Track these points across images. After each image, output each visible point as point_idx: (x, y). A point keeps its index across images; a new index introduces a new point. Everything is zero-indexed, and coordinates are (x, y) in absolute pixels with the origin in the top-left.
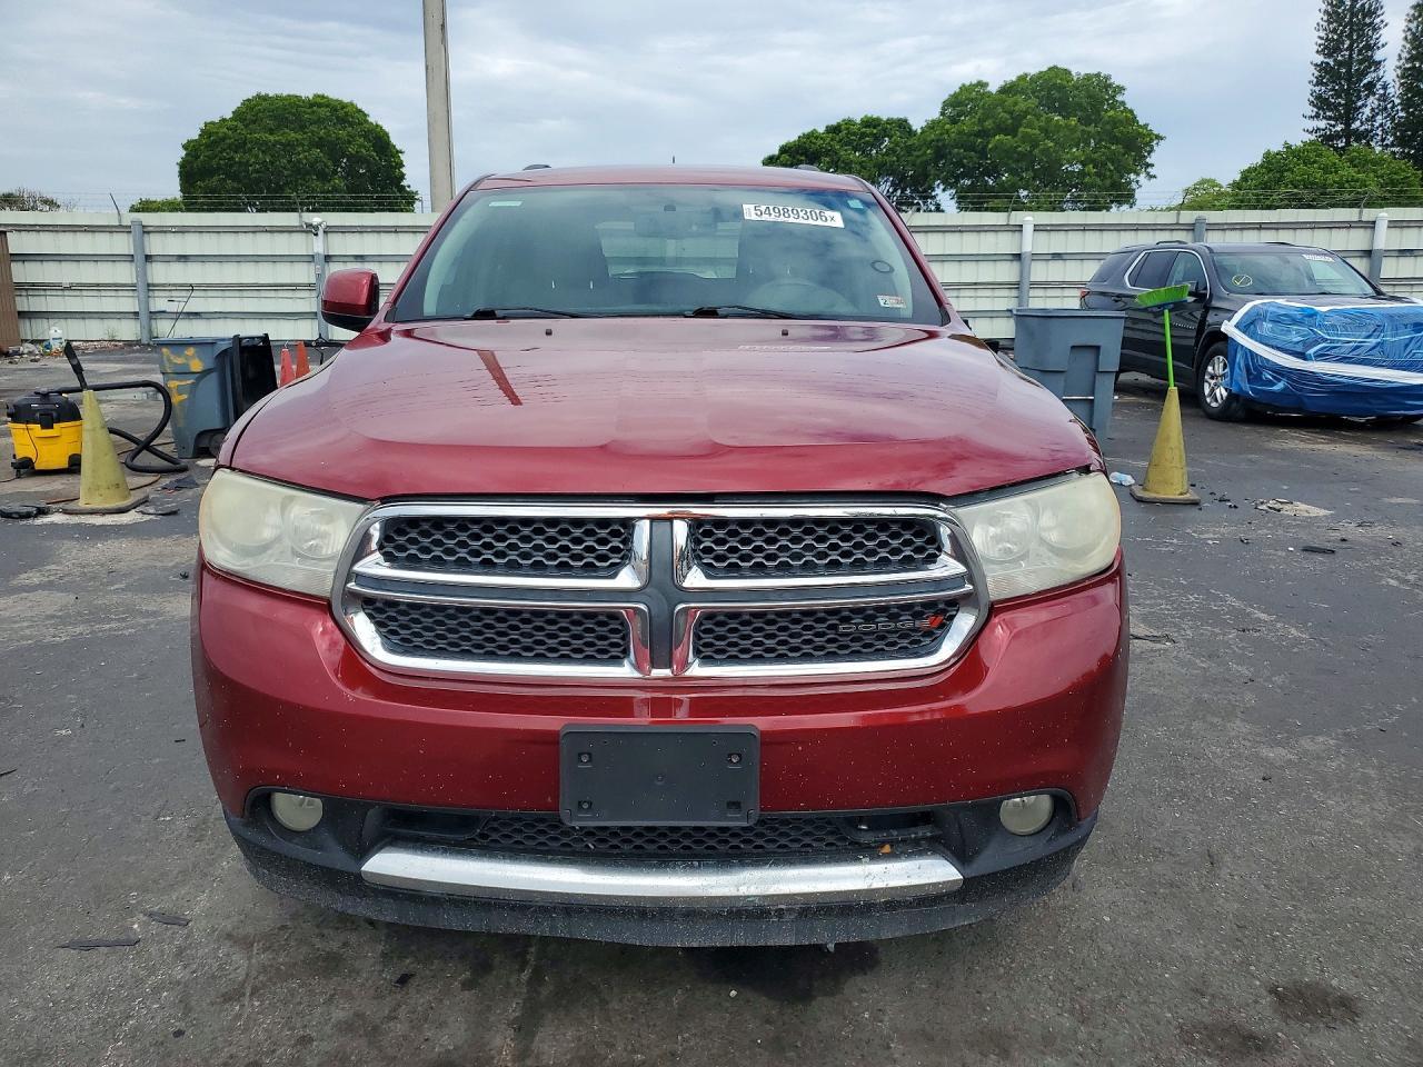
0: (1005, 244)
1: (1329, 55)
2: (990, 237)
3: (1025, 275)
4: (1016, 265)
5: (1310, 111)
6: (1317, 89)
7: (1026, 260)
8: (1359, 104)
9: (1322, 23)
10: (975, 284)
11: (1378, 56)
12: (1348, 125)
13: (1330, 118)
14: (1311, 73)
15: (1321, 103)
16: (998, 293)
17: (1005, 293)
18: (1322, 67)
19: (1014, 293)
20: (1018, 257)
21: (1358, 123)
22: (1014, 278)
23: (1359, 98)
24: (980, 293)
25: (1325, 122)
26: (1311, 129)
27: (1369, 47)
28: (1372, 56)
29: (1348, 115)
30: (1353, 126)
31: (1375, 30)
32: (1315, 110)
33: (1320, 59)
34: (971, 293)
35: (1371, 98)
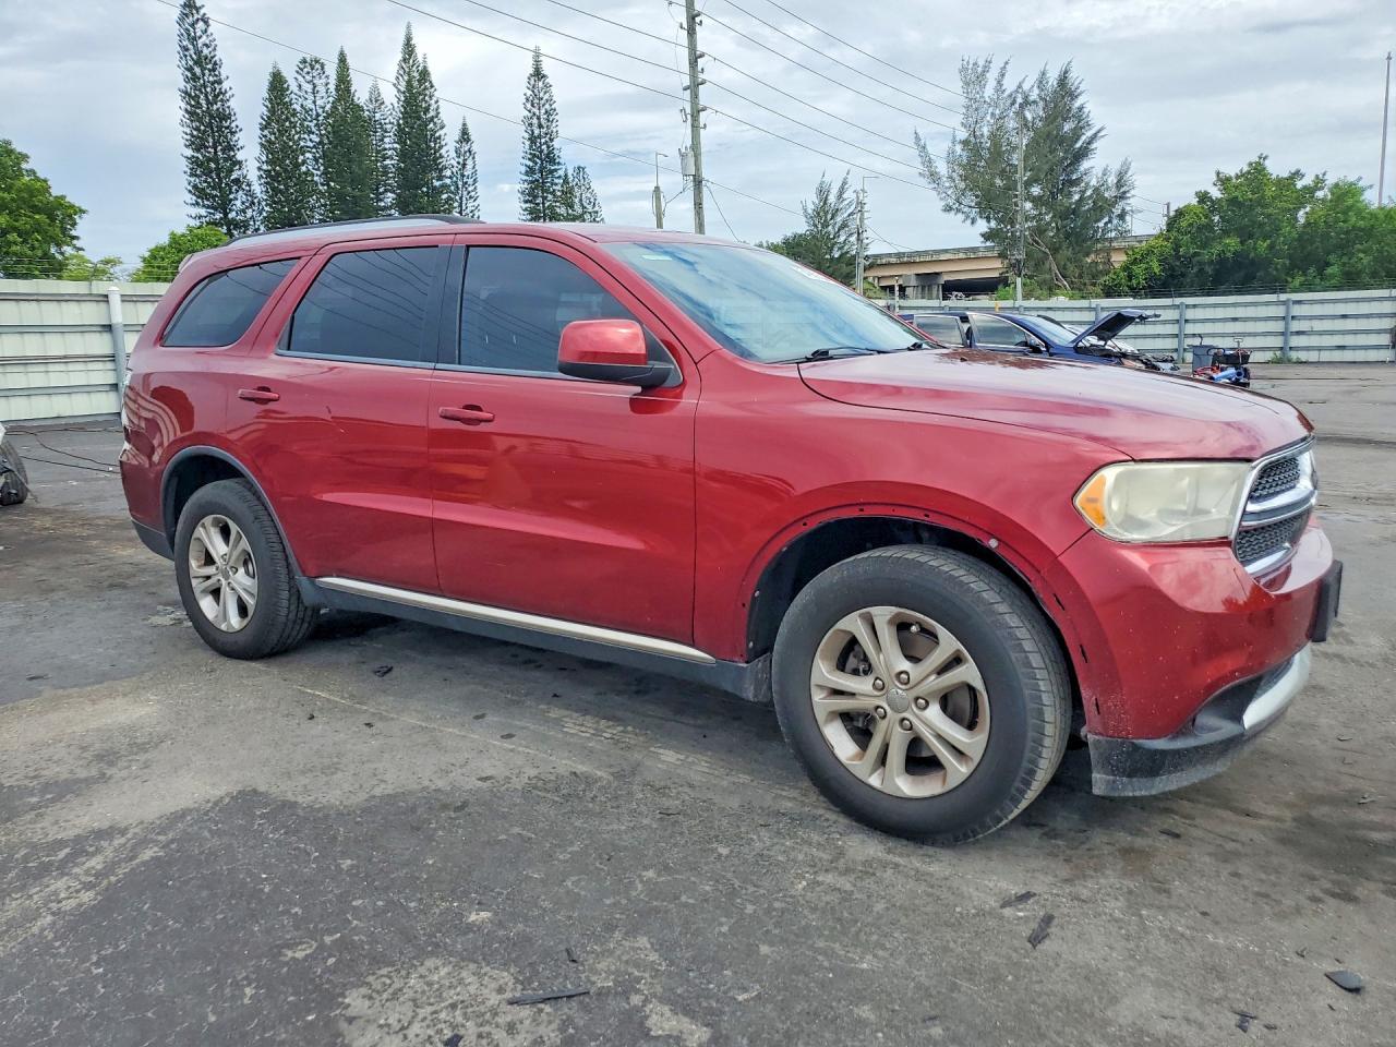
0: (91, 314)
1: (198, 150)
2: (73, 307)
3: (120, 345)
4: (106, 337)
5: (191, 199)
6: (192, 179)
7: (119, 331)
8: (231, 196)
9: (184, 120)
10: (65, 357)
11: (240, 156)
12: (226, 214)
13: (208, 207)
14: (184, 165)
15: (199, 192)
16: (91, 366)
17: (100, 366)
18: (194, 161)
19: (110, 366)
20: (108, 328)
21: (234, 213)
22: (108, 350)
23: (231, 193)
24: (71, 367)
25: (204, 210)
26: (194, 215)
27: (230, 148)
28: (234, 156)
29: (224, 205)
30: (230, 216)
31: (233, 133)
32: (195, 198)
33: (189, 153)
34: (61, 367)
35: (241, 192)
